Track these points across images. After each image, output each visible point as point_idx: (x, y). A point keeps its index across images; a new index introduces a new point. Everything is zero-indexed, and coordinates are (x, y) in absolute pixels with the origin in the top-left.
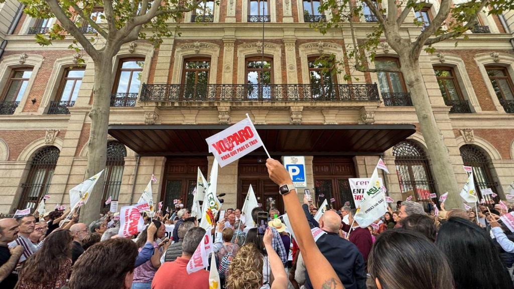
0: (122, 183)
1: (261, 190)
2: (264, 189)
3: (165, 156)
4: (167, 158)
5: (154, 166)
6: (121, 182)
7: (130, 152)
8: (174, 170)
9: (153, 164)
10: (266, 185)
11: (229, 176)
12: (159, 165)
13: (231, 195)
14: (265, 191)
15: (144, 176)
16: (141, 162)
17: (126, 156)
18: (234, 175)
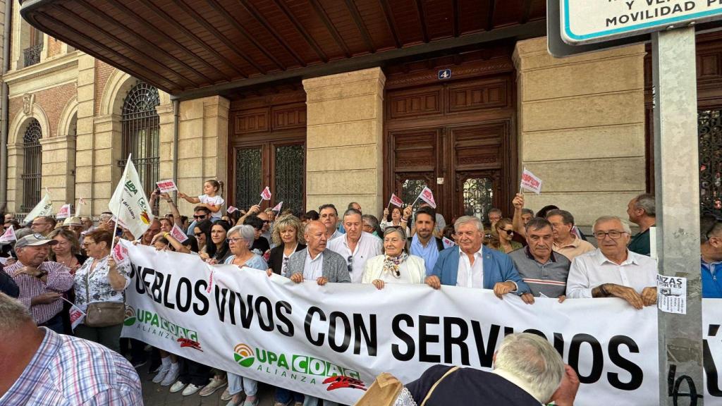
0: (161, 159)
1: (449, 159)
2: (457, 154)
3: (223, 94)
4: (231, 100)
5: (204, 118)
6: (158, 158)
7: (164, 97)
8: (247, 127)
9: (202, 116)
10: (464, 144)
11: (356, 124)
12: (213, 117)
13: (362, 174)
14: (460, 160)
15: (190, 142)
16: (181, 114)
17: (159, 105)
18: (369, 120)
